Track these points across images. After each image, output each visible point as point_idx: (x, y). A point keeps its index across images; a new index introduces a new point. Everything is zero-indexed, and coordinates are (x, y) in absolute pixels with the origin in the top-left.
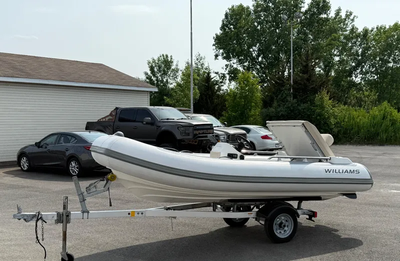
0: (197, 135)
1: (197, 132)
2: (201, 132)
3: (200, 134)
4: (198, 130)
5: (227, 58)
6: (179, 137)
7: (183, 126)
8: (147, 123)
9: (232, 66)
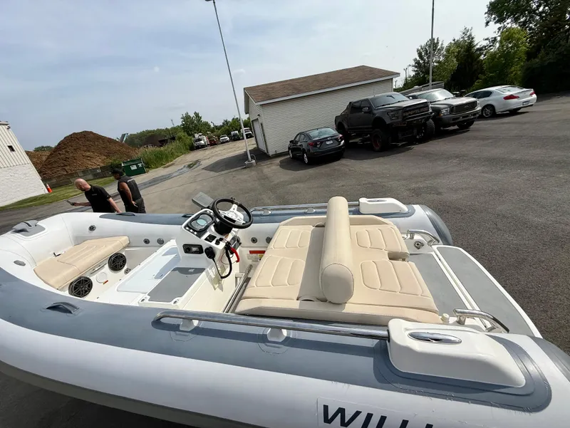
0: (405, 116)
1: (407, 114)
2: (411, 113)
3: (410, 115)
4: (407, 111)
5: (501, 20)
6: (388, 121)
7: (392, 111)
8: (365, 113)
9: (505, 27)
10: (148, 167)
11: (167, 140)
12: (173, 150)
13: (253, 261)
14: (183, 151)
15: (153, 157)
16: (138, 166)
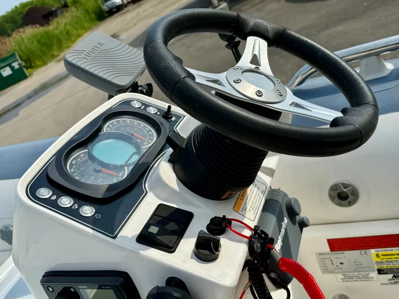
10: (31, 67)
11: (56, 11)
12: (68, 27)
13: (347, 278)
14: (86, 25)
15: (35, 46)
16: (12, 68)
